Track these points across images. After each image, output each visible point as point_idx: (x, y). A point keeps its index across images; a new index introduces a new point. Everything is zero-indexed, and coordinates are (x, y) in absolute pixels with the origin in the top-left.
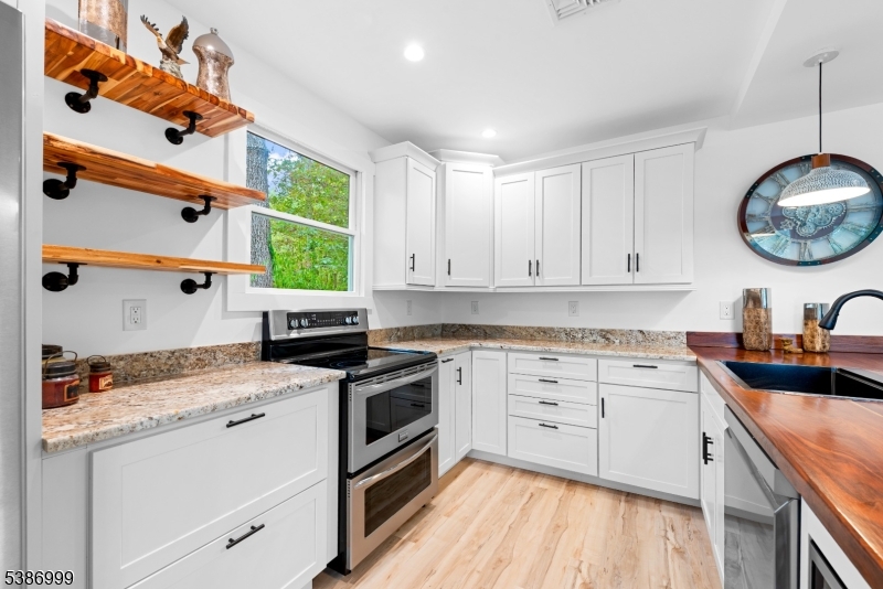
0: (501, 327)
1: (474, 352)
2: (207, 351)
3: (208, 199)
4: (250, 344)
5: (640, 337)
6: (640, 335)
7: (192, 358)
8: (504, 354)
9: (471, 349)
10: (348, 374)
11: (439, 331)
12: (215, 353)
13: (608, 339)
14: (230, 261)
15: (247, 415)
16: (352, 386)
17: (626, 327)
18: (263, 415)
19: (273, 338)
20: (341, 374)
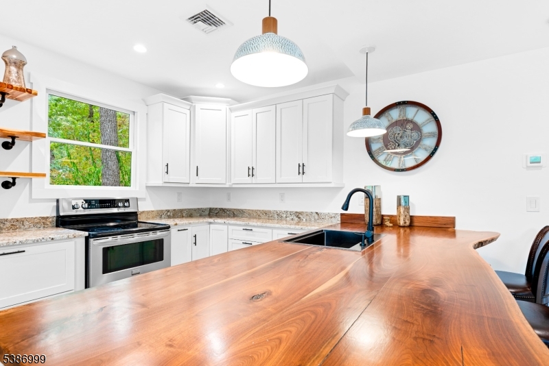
0: (242, 210)
1: (211, 225)
2: (17, 221)
3: (13, 138)
4: (48, 217)
5: (316, 217)
6: (316, 216)
7: (8, 224)
8: (226, 227)
9: (210, 223)
10: (89, 234)
11: (207, 213)
12: (23, 222)
13: (299, 218)
14: (33, 172)
15: (16, 250)
16: (91, 240)
17: (309, 210)
18: (24, 251)
19: (62, 214)
20: (87, 234)
